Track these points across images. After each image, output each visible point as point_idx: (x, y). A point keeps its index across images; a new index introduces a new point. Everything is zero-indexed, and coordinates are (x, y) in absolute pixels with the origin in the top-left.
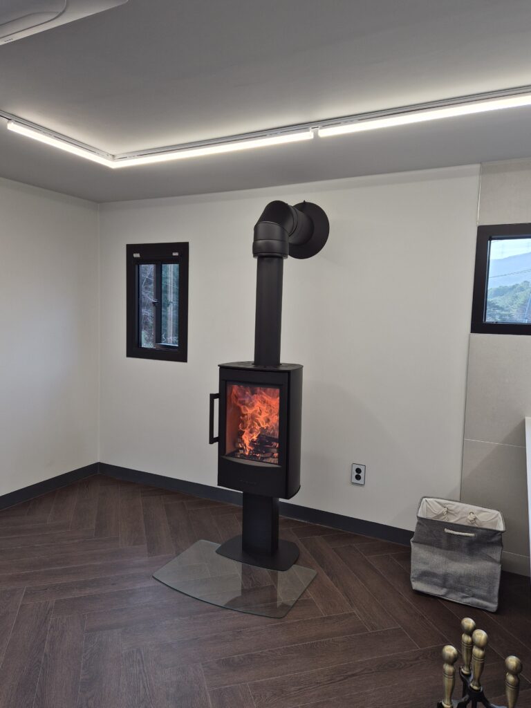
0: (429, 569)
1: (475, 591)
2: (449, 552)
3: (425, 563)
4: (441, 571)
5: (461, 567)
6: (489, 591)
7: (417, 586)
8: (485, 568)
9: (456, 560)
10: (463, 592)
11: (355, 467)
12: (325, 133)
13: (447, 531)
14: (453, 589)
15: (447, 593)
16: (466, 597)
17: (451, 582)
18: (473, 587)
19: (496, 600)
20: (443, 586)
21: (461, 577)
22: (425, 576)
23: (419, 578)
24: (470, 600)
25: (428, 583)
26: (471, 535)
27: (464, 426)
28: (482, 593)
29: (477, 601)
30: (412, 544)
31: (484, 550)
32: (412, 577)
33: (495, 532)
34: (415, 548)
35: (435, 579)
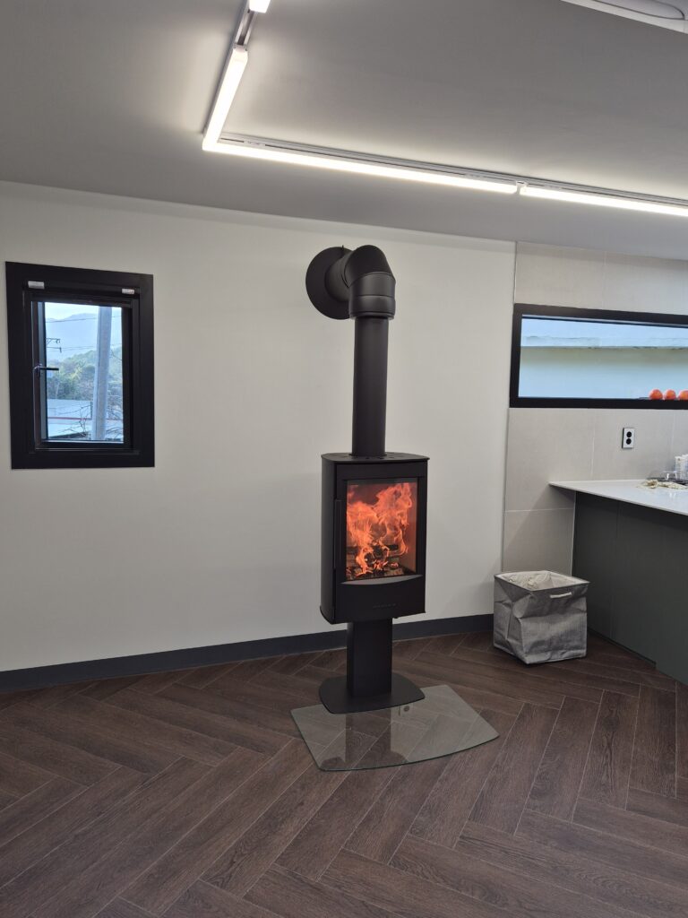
0: (539, 639)
1: (571, 644)
2: (549, 617)
3: (534, 635)
4: (547, 637)
5: (560, 627)
6: (581, 640)
7: (529, 659)
8: (576, 620)
9: (554, 623)
10: (562, 649)
13: (552, 596)
14: (556, 649)
15: (552, 655)
16: (563, 653)
17: (555, 643)
18: (570, 641)
19: (585, 645)
20: (546, 651)
21: (562, 636)
22: (536, 647)
23: (529, 652)
24: (567, 655)
25: (537, 653)
26: (570, 593)
27: (504, 499)
28: (576, 643)
29: (572, 652)
30: (521, 621)
31: (573, 605)
32: (521, 653)
33: (584, 586)
34: (523, 623)
35: (543, 647)
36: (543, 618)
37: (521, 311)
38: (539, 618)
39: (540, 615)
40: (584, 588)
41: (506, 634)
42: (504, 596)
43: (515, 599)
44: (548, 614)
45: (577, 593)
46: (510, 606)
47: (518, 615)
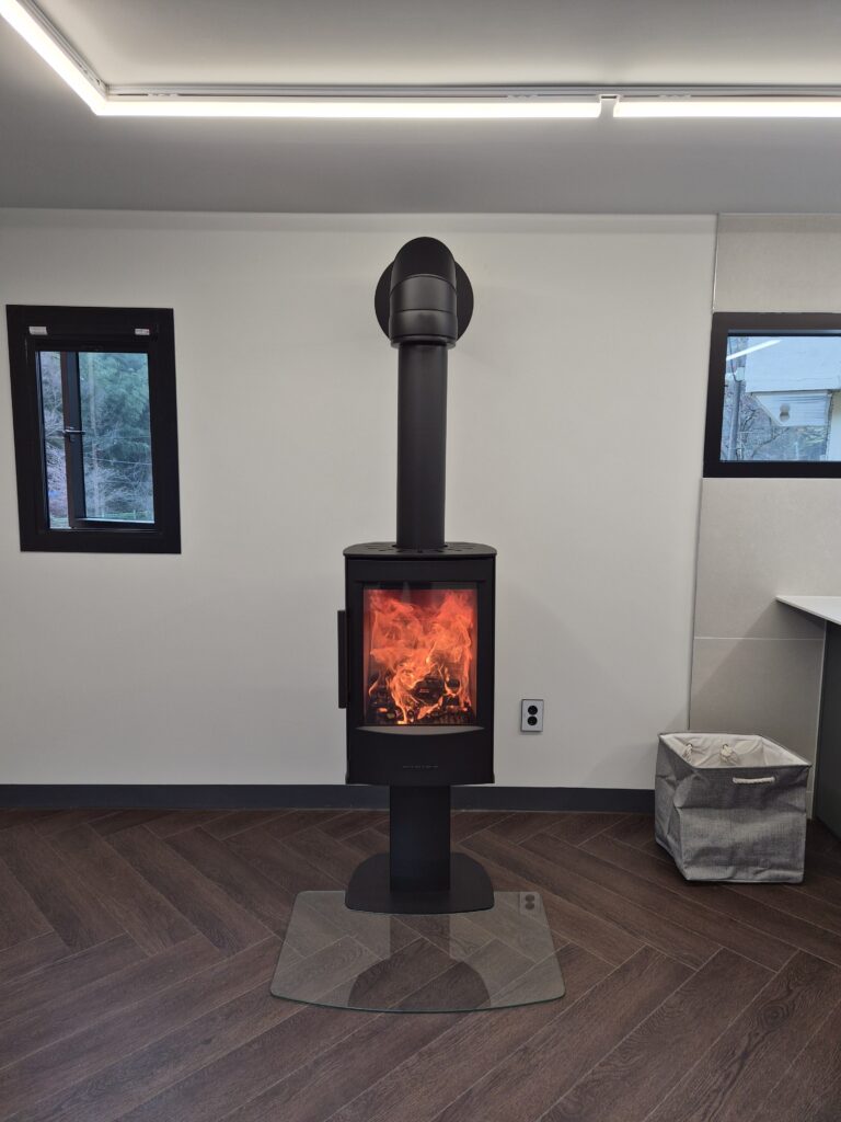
0: (711, 845)
1: (775, 860)
2: (732, 811)
3: (702, 836)
4: (725, 843)
5: (753, 829)
6: (793, 855)
7: (692, 873)
8: (788, 822)
9: (743, 822)
10: (756, 864)
11: (527, 706)
12: (626, 110)
13: (737, 780)
14: (742, 865)
15: (735, 873)
16: (761, 871)
17: (741, 854)
18: (773, 854)
19: (802, 865)
20: (727, 865)
21: (755, 844)
22: (704, 855)
23: (690, 864)
24: (764, 876)
25: (707, 865)
26: (771, 779)
27: (694, 618)
28: (784, 860)
29: (781, 873)
30: (679, 811)
31: (782, 798)
32: (680, 862)
33: (802, 768)
34: (684, 816)
35: (717, 857)
36: (723, 812)
37: (728, 327)
38: (714, 812)
39: (719, 807)
40: (801, 772)
41: (666, 832)
42: (668, 769)
43: (680, 778)
44: (731, 807)
45: (789, 779)
46: (674, 785)
47: (678, 804)
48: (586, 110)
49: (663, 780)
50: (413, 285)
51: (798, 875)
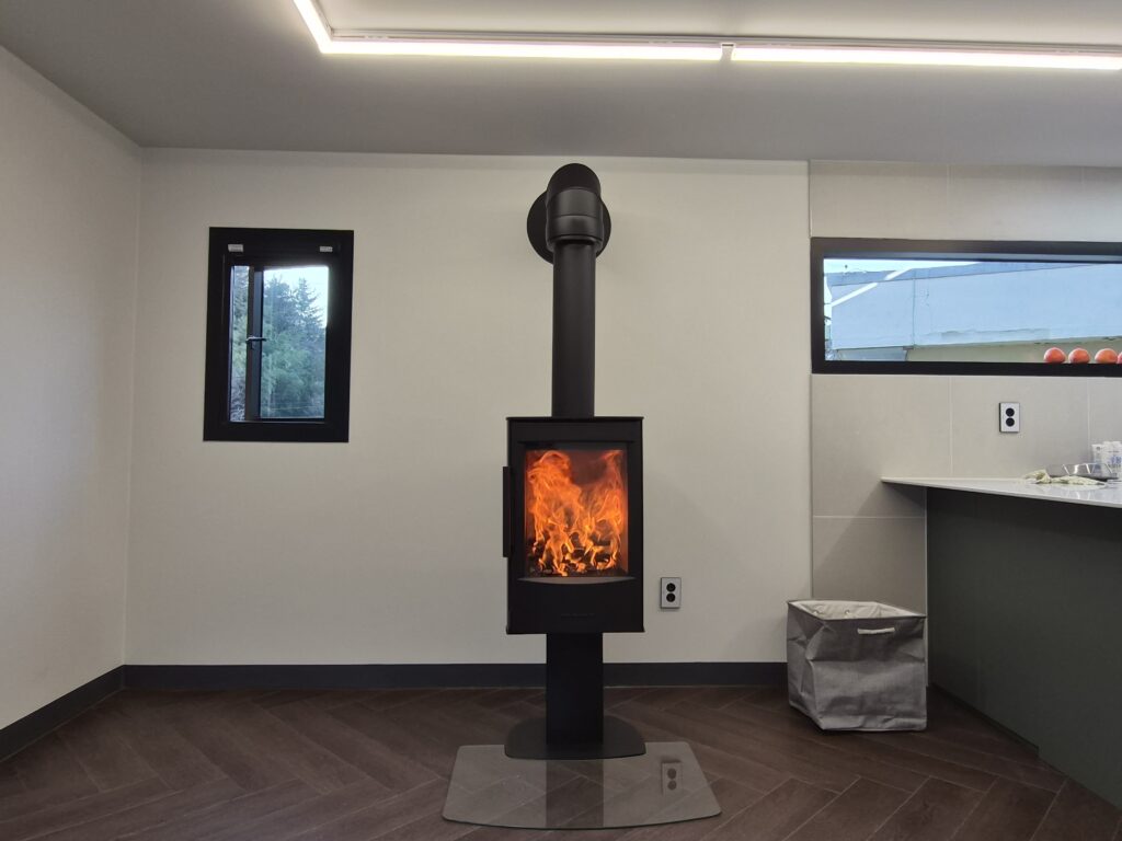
0: (842, 694)
1: (900, 707)
2: (859, 663)
3: (834, 687)
4: (855, 692)
5: (879, 679)
6: (916, 703)
7: (827, 723)
8: (907, 673)
9: (869, 673)
10: (882, 712)
11: (665, 584)
12: (743, 55)
13: (861, 631)
14: (873, 713)
15: (865, 721)
16: (889, 720)
17: (869, 703)
18: (896, 703)
19: (925, 713)
20: (857, 714)
21: (881, 693)
22: (838, 705)
23: (827, 712)
24: (892, 723)
25: (840, 714)
26: (892, 629)
27: (811, 498)
28: (907, 707)
29: (901, 720)
30: (811, 663)
31: (902, 650)
32: (814, 712)
33: (918, 620)
34: (817, 669)
35: (849, 707)
36: (849, 664)
38: (843, 664)
39: (845, 660)
40: (917, 623)
41: (799, 690)
42: (798, 631)
43: (809, 636)
44: (857, 659)
45: (906, 632)
46: (803, 644)
47: (810, 656)
48: (709, 54)
49: (794, 643)
50: (566, 196)
51: (921, 722)
